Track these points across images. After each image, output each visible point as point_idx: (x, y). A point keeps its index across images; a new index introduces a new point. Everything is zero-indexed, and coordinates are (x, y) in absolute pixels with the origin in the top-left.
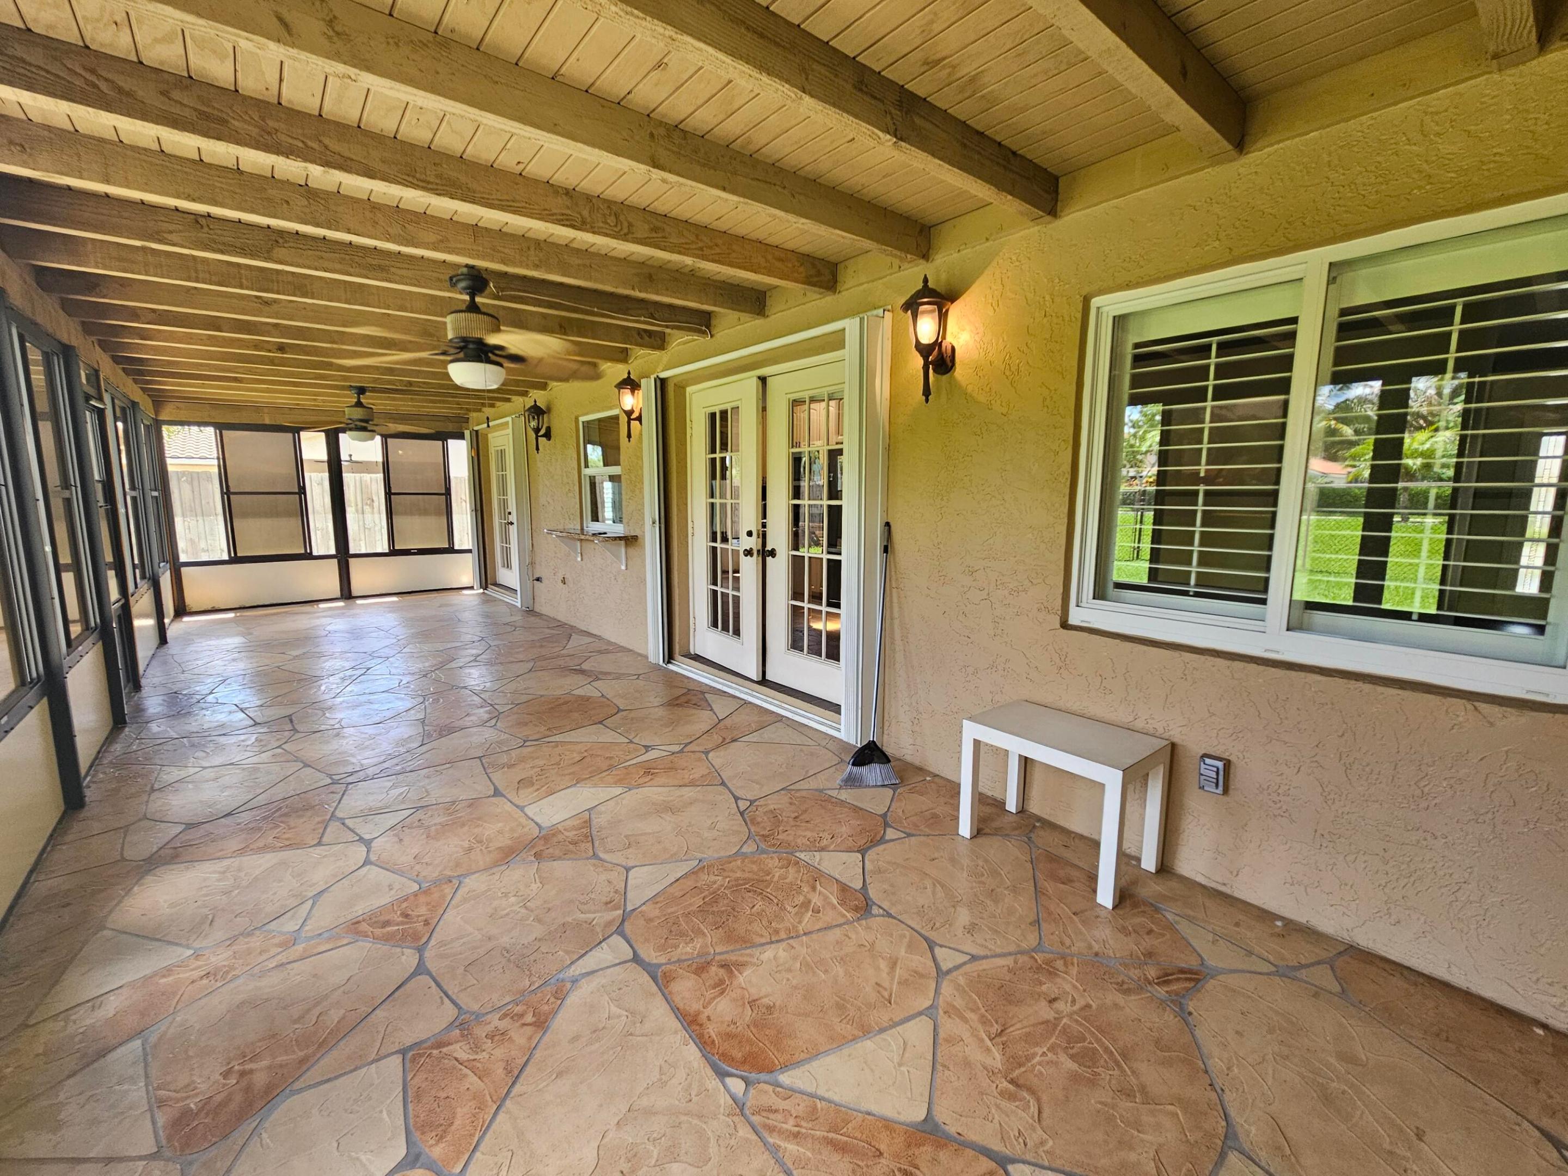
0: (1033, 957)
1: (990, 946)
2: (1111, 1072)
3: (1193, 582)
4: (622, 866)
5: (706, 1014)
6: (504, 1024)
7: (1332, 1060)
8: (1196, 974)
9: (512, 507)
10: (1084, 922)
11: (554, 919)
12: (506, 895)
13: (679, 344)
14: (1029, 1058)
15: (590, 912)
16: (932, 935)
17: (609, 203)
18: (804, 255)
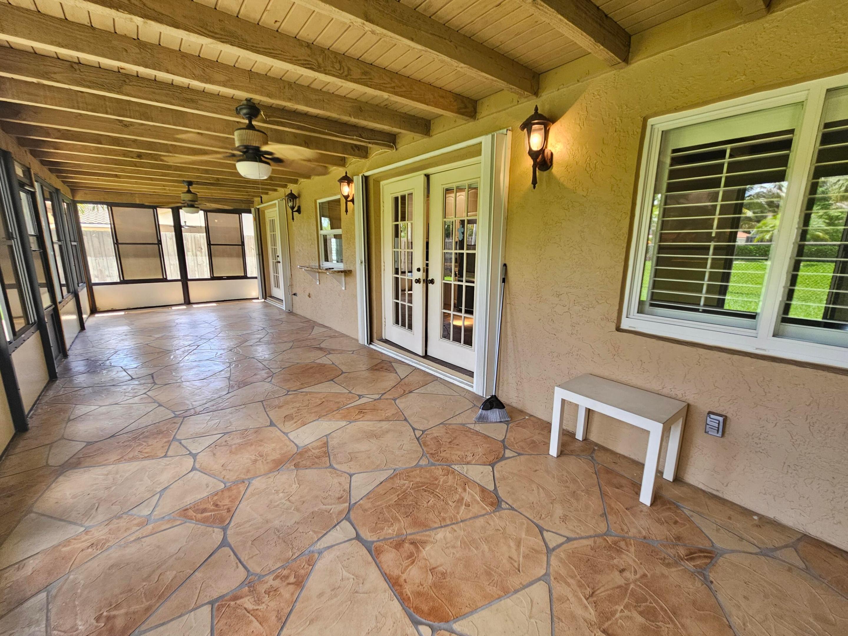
0: (605, 539)
1: (577, 531)
2: (668, 626)
3: (702, 303)
4: (348, 474)
5: (404, 578)
6: (277, 583)
7: (812, 620)
8: (710, 553)
9: (279, 253)
10: (634, 515)
11: (307, 509)
12: (277, 492)
13: (376, 155)
14: (613, 614)
15: (328, 504)
16: (541, 523)
17: (336, 54)
18: (457, 94)
